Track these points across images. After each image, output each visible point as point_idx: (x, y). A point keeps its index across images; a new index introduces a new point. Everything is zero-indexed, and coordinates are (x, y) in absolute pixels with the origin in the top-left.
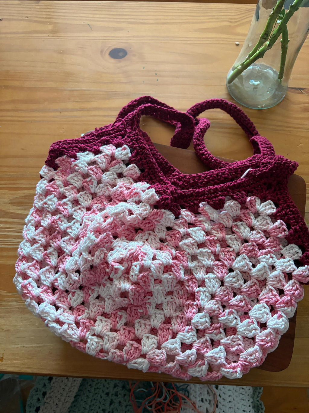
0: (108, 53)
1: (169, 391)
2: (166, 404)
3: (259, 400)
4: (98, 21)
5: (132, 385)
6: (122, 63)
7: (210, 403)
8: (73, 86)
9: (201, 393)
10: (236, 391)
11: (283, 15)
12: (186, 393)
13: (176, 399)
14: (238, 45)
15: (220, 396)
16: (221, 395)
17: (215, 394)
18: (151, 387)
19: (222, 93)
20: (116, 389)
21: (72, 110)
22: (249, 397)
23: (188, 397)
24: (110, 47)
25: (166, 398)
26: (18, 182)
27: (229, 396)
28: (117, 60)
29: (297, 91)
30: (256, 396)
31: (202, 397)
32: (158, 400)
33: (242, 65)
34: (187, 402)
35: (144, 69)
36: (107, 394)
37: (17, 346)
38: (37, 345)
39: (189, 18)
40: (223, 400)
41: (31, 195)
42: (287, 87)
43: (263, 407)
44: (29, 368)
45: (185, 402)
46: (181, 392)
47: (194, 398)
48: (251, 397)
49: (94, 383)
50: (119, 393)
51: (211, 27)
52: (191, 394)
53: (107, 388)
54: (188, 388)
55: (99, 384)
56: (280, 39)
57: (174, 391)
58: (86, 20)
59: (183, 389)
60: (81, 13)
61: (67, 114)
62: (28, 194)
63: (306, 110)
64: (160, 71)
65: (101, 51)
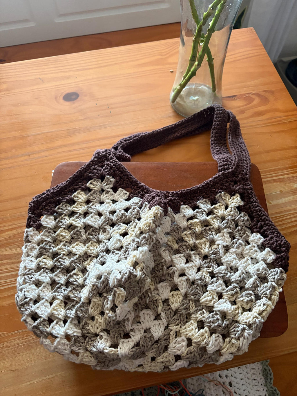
0: (61, 98)
3: (273, 387)
4: (47, 74)
6: (76, 104)
8: (36, 131)
11: (204, 38)
14: (172, 72)
15: (235, 392)
16: (236, 391)
17: (230, 392)
19: (169, 112)
21: (40, 152)
22: (263, 386)
24: (63, 93)
27: (244, 390)
28: (71, 102)
29: (230, 99)
30: (268, 383)
33: (180, 85)
35: (96, 105)
37: (28, 383)
38: (47, 377)
42: (222, 97)
43: (278, 392)
48: (265, 386)
51: (146, 62)
54: (204, 393)
56: (206, 58)
58: (36, 75)
60: (30, 70)
61: (34, 156)
62: (12, 235)
63: (242, 112)
64: (112, 104)
65: (55, 98)
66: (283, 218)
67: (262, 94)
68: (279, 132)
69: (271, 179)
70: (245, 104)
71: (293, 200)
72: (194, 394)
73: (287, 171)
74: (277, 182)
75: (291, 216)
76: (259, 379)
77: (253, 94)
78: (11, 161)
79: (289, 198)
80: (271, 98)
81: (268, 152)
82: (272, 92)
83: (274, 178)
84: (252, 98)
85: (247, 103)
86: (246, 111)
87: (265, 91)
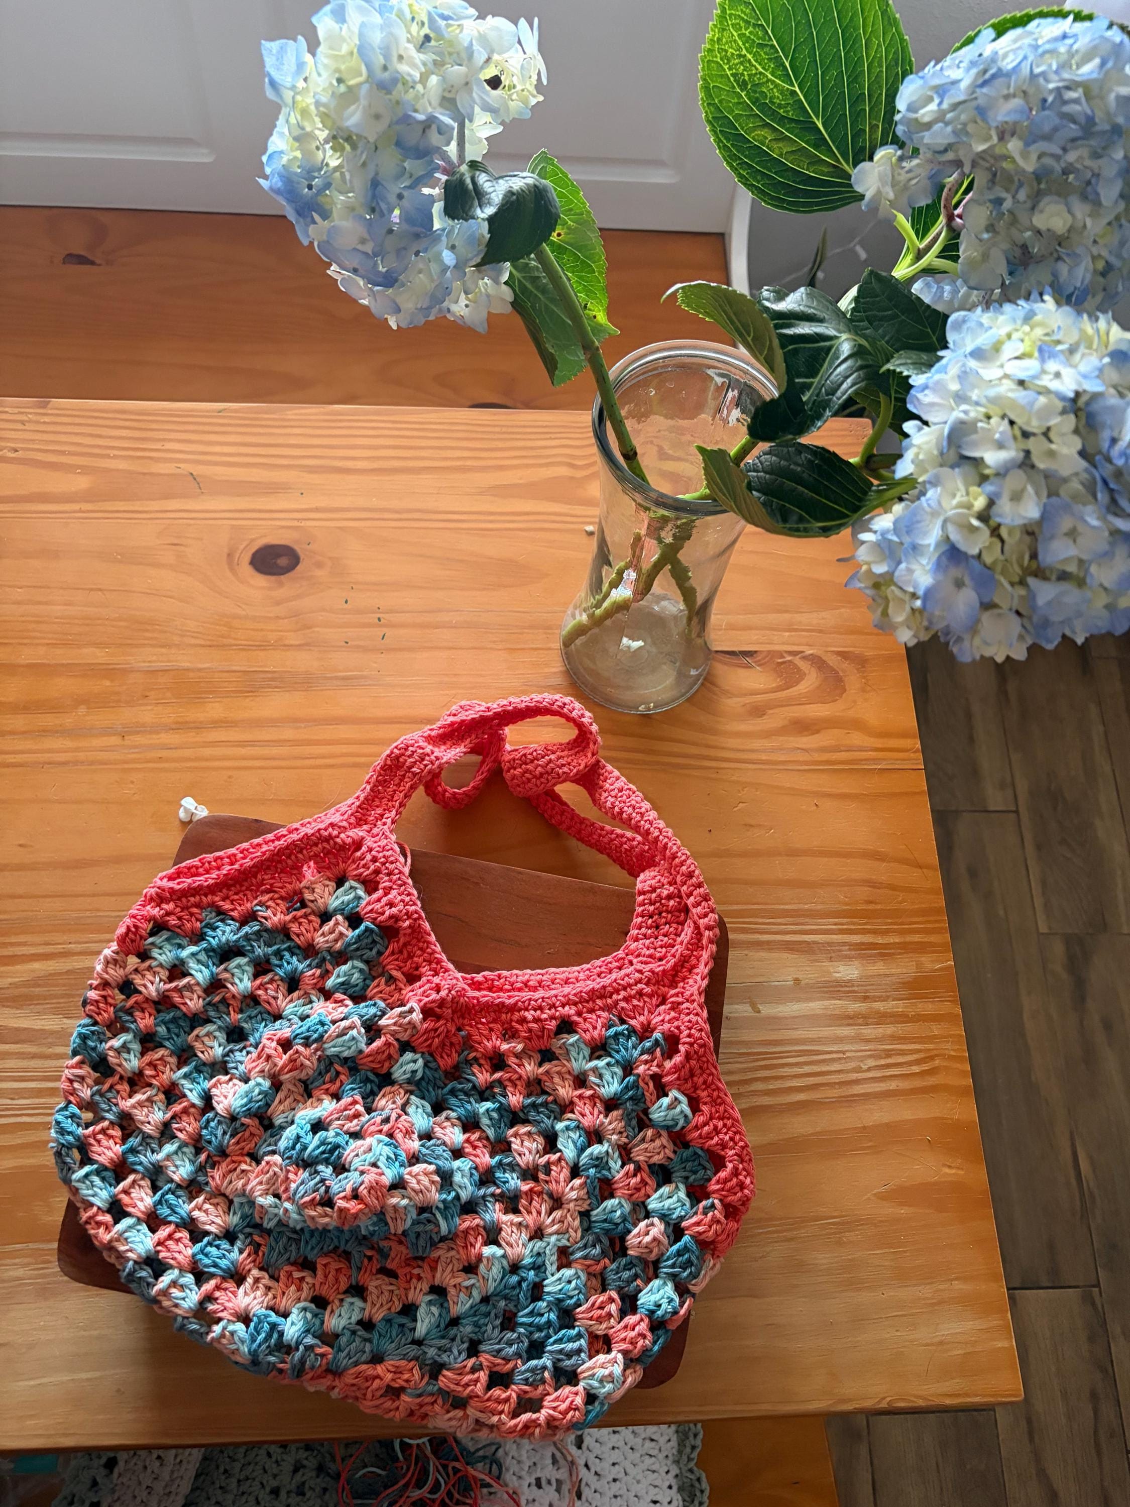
0: (247, 557)
1: (445, 1467)
2: (438, 1502)
3: (695, 1469)
4: (216, 464)
5: (343, 1460)
6: (287, 589)
7: (558, 1490)
8: (154, 658)
9: (535, 1464)
10: (632, 1449)
12: (494, 1466)
13: (466, 1485)
14: (590, 534)
15: (586, 1466)
16: (590, 1464)
17: (572, 1463)
18: (396, 1459)
19: (554, 670)
20: (298, 1477)
21: (155, 729)
22: (669, 1462)
23: (499, 1477)
24: (253, 540)
25: (436, 1488)
26: (13, 939)
27: (614, 1464)
28: (273, 578)
29: (734, 660)
30: (685, 1458)
31: (538, 1475)
32: (416, 1494)
34: (495, 1493)
35: (346, 606)
36: (275, 1492)
37: (32, 1383)
38: (84, 1376)
39: (466, 454)
40: (596, 1477)
41: (50, 975)
43: (705, 1485)
44: (65, 1435)
45: (491, 1493)
46: (480, 1465)
47: (515, 1478)
48: (674, 1462)
49: (238, 1466)
50: (307, 1486)
51: (522, 482)
52: (507, 1470)
53: (275, 1476)
54: (500, 1452)
55: (251, 1468)
57: (457, 1465)
58: (184, 461)
59: (484, 1457)
60: (170, 440)
61: (139, 739)
62: (42, 973)
63: (758, 711)
64: (391, 611)
65: (229, 555)
66: (775, 1062)
67: (832, 661)
68: (842, 797)
69: (779, 937)
70: (774, 685)
71: (820, 1012)
72: (472, 1450)
73: (829, 924)
74: (792, 950)
75: (801, 1059)
76: (662, 1440)
77: (804, 658)
78: (69, 743)
79: (812, 1005)
80: (853, 681)
81: (793, 853)
82: (861, 662)
83: (788, 938)
84: (799, 670)
85: (779, 682)
86: (770, 712)
87: (844, 655)
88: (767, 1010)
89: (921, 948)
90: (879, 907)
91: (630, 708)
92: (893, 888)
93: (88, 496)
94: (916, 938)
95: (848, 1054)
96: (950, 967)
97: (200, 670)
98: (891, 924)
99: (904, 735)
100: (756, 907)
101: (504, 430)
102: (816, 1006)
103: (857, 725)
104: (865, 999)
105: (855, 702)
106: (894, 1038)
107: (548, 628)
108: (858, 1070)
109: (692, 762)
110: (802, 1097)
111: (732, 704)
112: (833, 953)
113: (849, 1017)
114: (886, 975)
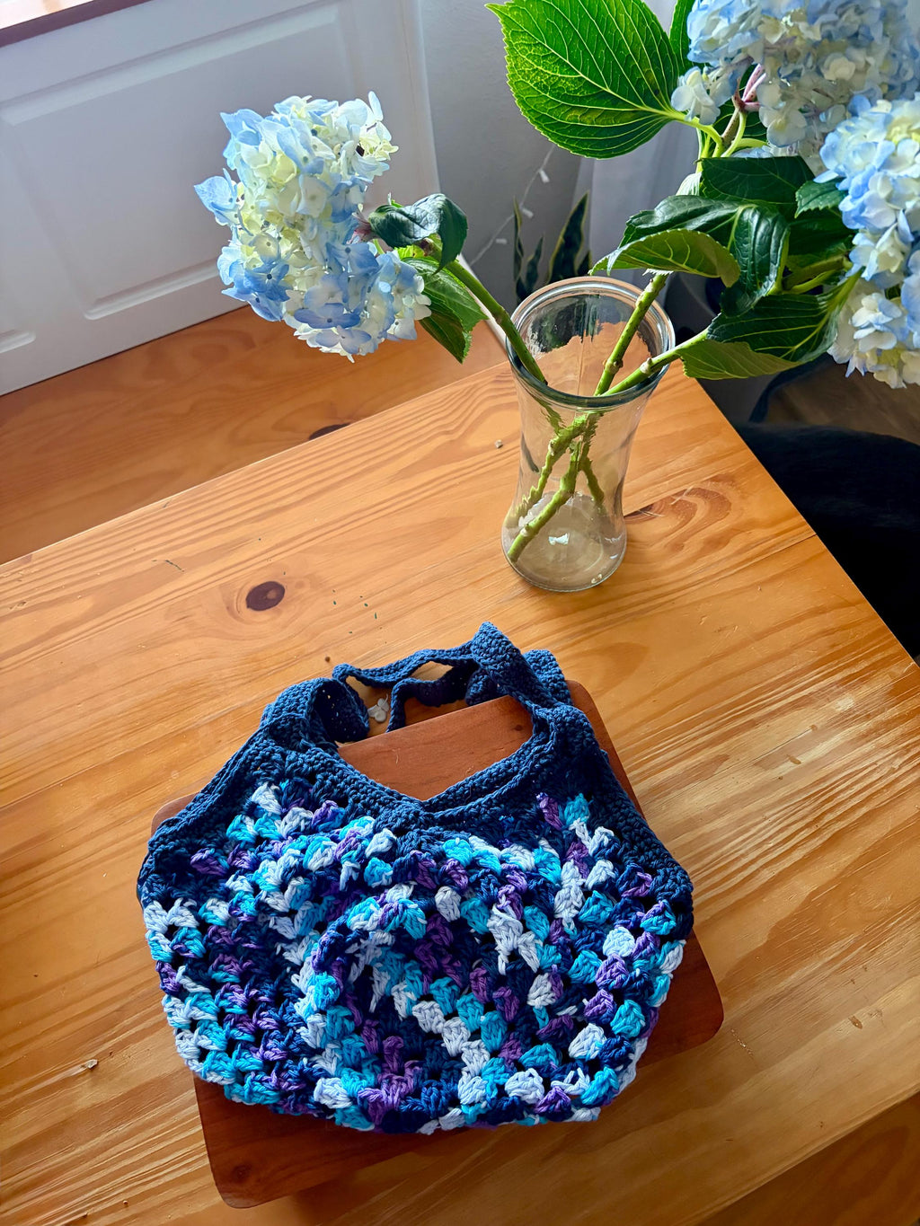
0: (243, 604)
4: (182, 545)
6: (286, 613)
8: (211, 710)
19: (513, 583)
24: (241, 589)
28: (271, 609)
29: (640, 518)
35: (335, 607)
39: (365, 458)
42: (623, 517)
51: (417, 460)
58: (156, 554)
60: (137, 544)
63: (677, 547)
64: (372, 595)
65: (228, 608)
66: (831, 793)
67: (709, 486)
68: (773, 579)
69: (784, 702)
70: (678, 523)
71: (842, 742)
73: (813, 675)
74: (797, 707)
75: (848, 783)
77: (688, 494)
79: (833, 740)
80: (732, 494)
81: (760, 636)
82: (729, 479)
83: (791, 699)
84: (690, 504)
85: (681, 519)
86: (685, 543)
87: (714, 479)
88: (804, 759)
89: (885, 663)
90: (841, 647)
91: (583, 585)
92: (843, 628)
93: (97, 612)
94: (879, 657)
95: (879, 763)
96: (913, 667)
97: (251, 703)
98: (855, 655)
99: (788, 517)
100: (755, 688)
101: (384, 429)
102: (838, 739)
103: (753, 524)
104: (868, 717)
105: (742, 509)
106: (904, 736)
107: (491, 555)
108: (893, 771)
109: (652, 604)
110: (864, 810)
111: (655, 549)
112: (827, 695)
113: (864, 736)
114: (873, 693)
